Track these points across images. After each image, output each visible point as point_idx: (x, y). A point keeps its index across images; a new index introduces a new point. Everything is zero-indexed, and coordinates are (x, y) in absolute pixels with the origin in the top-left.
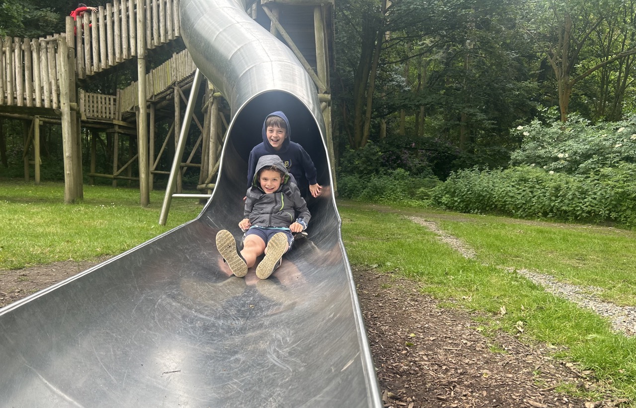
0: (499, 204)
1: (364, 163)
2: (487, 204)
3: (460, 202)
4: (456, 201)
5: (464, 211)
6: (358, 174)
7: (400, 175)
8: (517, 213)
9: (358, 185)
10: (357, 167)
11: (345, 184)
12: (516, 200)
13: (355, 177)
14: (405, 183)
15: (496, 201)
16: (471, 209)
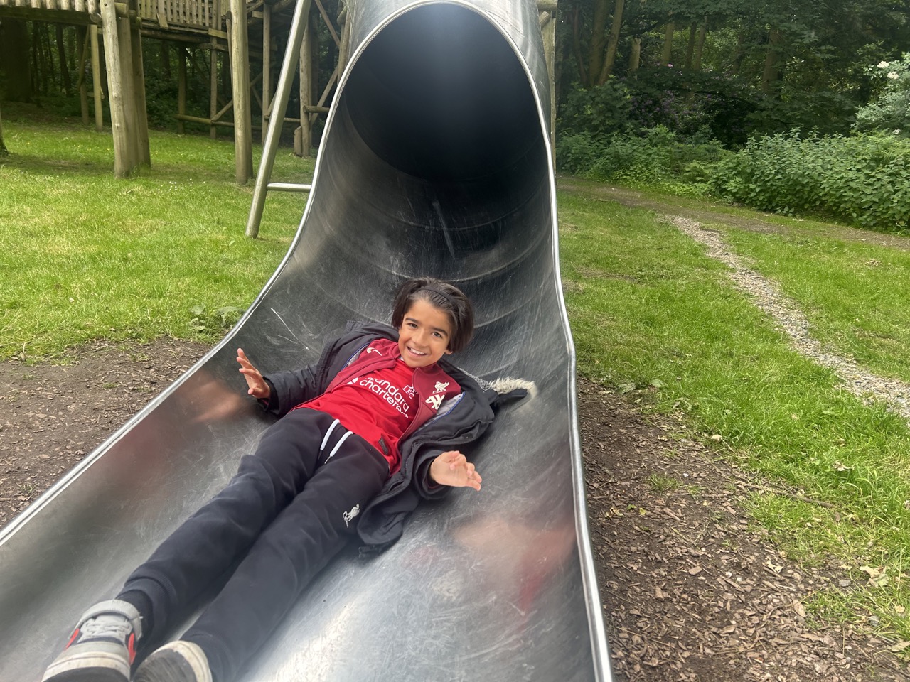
0: (830, 200)
1: (600, 113)
2: (807, 199)
3: (760, 192)
4: (752, 190)
5: (764, 208)
6: (588, 131)
7: (659, 136)
8: (860, 218)
9: (589, 152)
10: (588, 120)
11: (568, 149)
12: (862, 196)
13: (584, 137)
14: (668, 152)
15: (825, 195)
16: (777, 206)
